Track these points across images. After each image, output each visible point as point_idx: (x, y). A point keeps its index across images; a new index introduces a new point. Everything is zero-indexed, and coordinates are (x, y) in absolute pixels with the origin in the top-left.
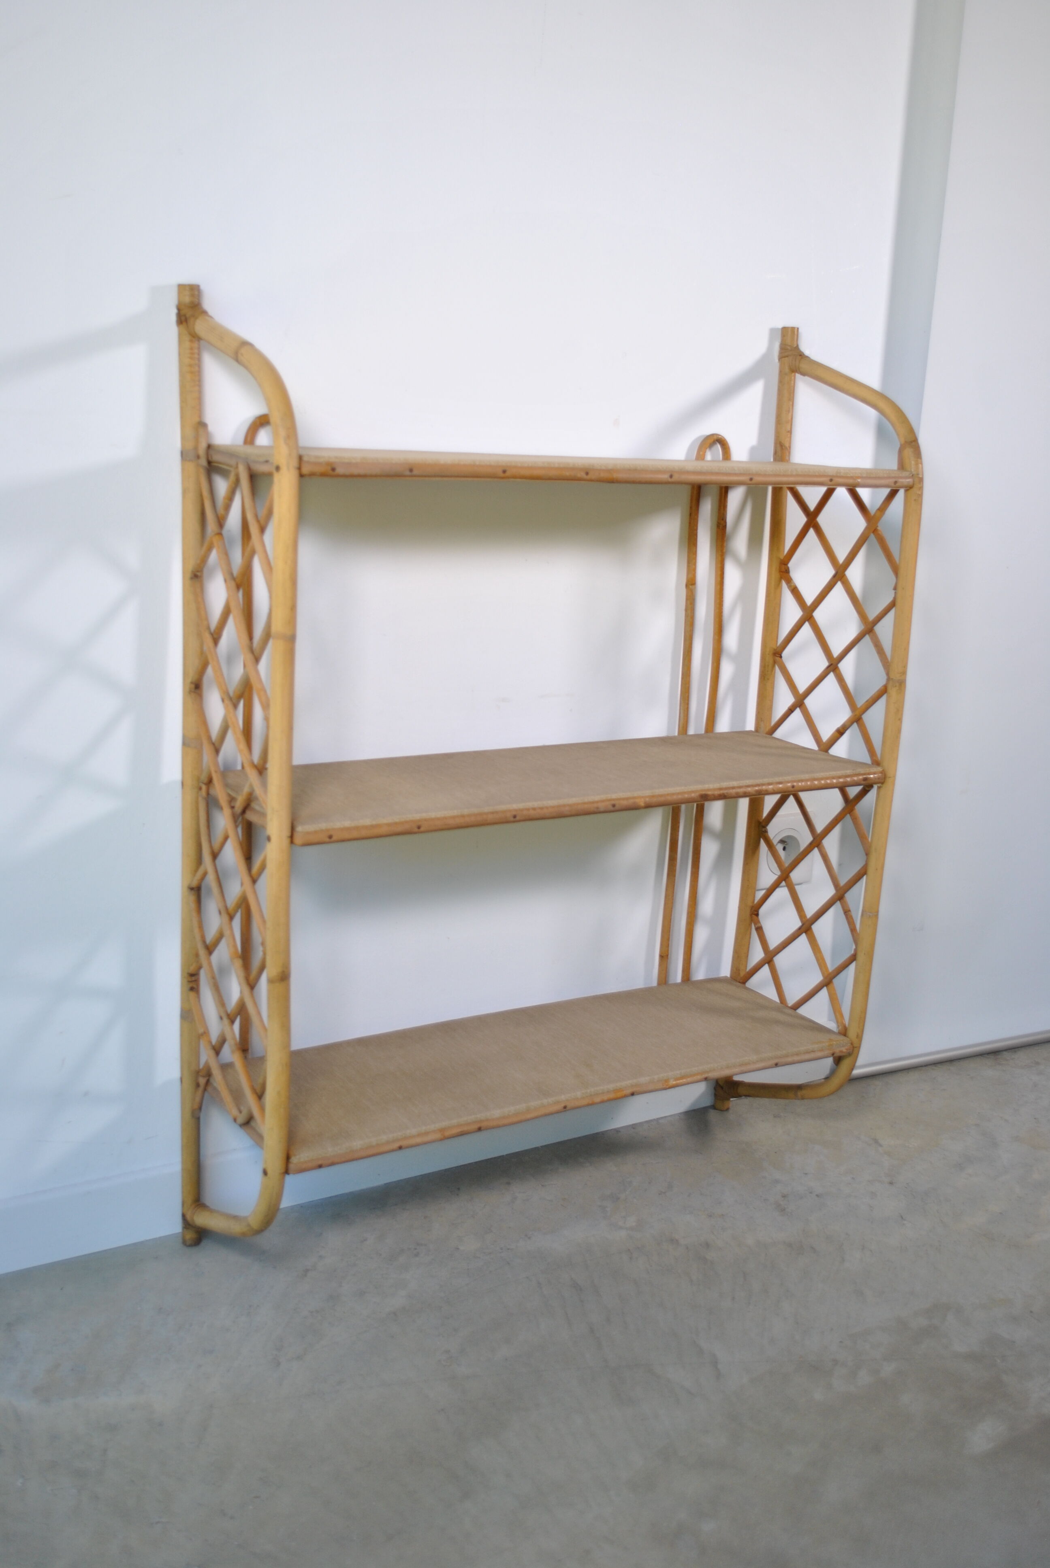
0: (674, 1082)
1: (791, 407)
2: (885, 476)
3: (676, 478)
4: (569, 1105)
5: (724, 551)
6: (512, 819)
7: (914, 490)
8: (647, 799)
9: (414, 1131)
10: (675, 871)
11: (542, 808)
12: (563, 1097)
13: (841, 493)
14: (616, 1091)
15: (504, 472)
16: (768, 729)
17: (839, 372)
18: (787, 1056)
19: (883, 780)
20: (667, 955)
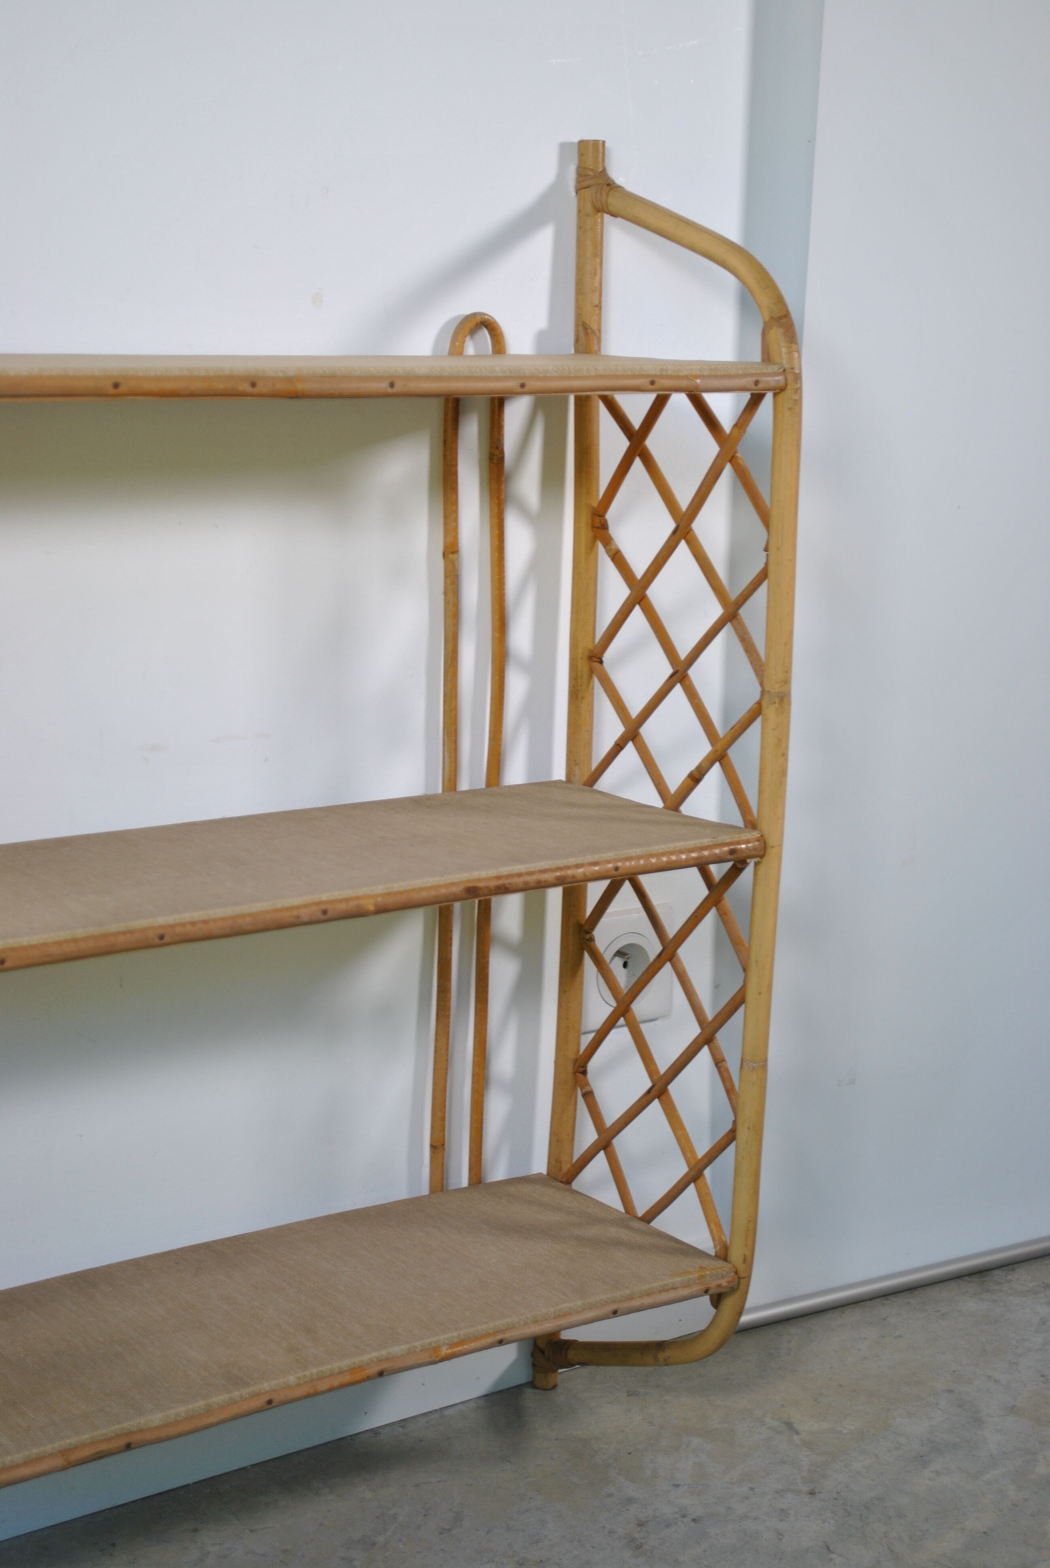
0: (449, 1351)
1: (598, 268)
2: (741, 372)
3: (399, 387)
4: (277, 1398)
5: (503, 497)
6: (157, 941)
7: (789, 392)
8: (379, 899)
9: (18, 1457)
10: (448, 1009)
11: (206, 922)
12: (266, 1386)
13: (679, 402)
14: (352, 1370)
15: (116, 386)
16: (586, 776)
17: (668, 210)
18: (631, 1298)
19: (762, 851)
20: (443, 1145)
